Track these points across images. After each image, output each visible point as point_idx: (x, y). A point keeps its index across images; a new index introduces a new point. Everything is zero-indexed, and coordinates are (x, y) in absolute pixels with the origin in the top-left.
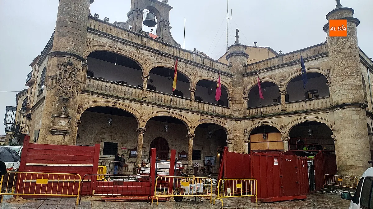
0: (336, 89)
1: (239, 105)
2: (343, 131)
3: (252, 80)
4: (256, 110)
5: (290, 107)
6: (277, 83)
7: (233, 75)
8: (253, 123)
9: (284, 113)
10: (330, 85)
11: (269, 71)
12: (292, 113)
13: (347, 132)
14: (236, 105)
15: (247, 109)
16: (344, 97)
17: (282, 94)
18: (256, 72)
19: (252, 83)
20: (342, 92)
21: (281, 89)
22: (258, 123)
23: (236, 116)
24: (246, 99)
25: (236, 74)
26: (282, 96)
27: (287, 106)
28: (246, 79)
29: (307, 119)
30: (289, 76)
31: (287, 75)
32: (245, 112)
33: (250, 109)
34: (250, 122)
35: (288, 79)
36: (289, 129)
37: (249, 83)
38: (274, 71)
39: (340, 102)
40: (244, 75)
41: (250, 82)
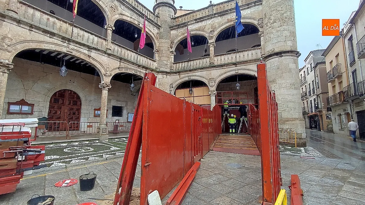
0: (272, 36)
1: (166, 59)
2: (279, 81)
3: (180, 32)
4: (183, 64)
5: (218, 60)
6: (206, 35)
7: (160, 27)
8: (180, 77)
9: (213, 66)
10: (262, 35)
11: (198, 22)
12: (222, 66)
13: (283, 81)
14: (163, 58)
15: (174, 64)
16: (282, 44)
17: (211, 46)
18: (184, 23)
19: (180, 36)
20: (279, 39)
21: (210, 41)
22: (185, 77)
23: (162, 69)
24: (172, 53)
25: (163, 26)
26: (211, 48)
27: (216, 59)
28: (173, 32)
29: (237, 71)
30: (219, 27)
31: (217, 26)
32: (171, 67)
33: (176, 63)
34: (177, 77)
35: (218, 30)
36: (217, 82)
37: (177, 36)
38: (203, 22)
39: (277, 50)
40: (172, 28)
41: (179, 35)
